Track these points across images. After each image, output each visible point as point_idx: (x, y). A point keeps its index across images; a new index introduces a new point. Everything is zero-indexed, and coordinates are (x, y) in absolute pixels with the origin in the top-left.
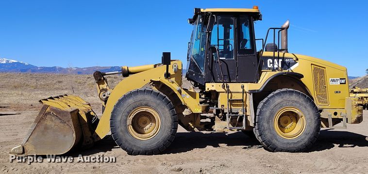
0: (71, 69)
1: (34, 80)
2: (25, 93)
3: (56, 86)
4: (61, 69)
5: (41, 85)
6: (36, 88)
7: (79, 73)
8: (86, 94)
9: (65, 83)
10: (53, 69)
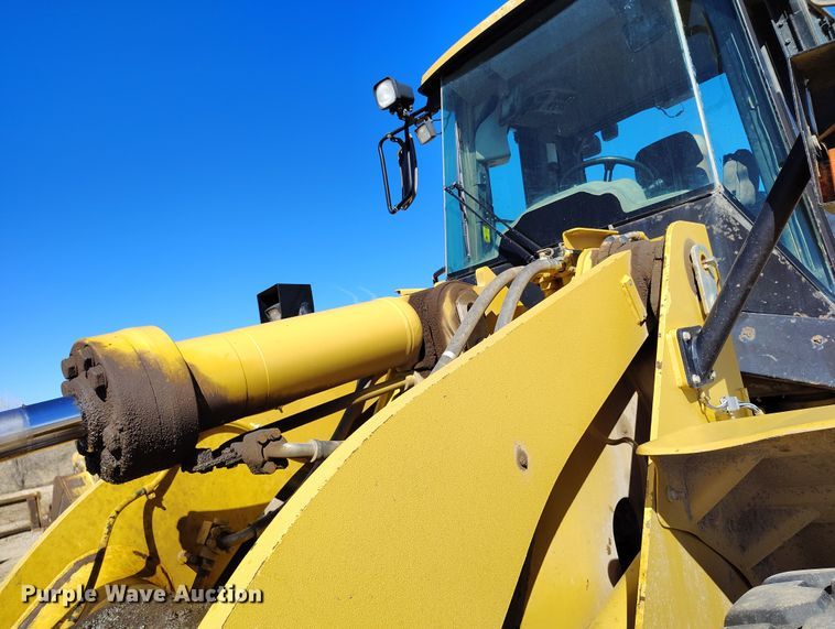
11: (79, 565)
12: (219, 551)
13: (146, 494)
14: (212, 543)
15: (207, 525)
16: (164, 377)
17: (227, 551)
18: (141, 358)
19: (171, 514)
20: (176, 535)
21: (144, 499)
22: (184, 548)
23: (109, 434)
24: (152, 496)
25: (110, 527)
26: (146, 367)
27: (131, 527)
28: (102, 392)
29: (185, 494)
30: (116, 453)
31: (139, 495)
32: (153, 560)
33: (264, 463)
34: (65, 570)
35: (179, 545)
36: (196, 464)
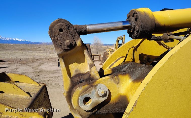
0: (45, 43)
1: (29, 47)
2: (24, 52)
3: (38, 49)
4: (41, 43)
5: (32, 49)
6: (30, 50)
7: (48, 44)
8: (50, 52)
9: (42, 48)
10: (39, 43)
11: (121, 57)
12: (148, 62)
13: (134, 47)
14: (146, 60)
15: (145, 57)
16: (149, 17)
17: (149, 63)
18: (145, 13)
19: (138, 53)
20: (138, 57)
21: (133, 48)
22: (140, 60)
23: (137, 27)
24: (135, 48)
25: (129, 51)
26: (146, 15)
27: (130, 53)
28: (136, 19)
29: (141, 49)
30: (137, 32)
31: (133, 47)
32: (134, 60)
33: (168, 39)
34: (119, 58)
35: (139, 60)
36: (152, 38)
